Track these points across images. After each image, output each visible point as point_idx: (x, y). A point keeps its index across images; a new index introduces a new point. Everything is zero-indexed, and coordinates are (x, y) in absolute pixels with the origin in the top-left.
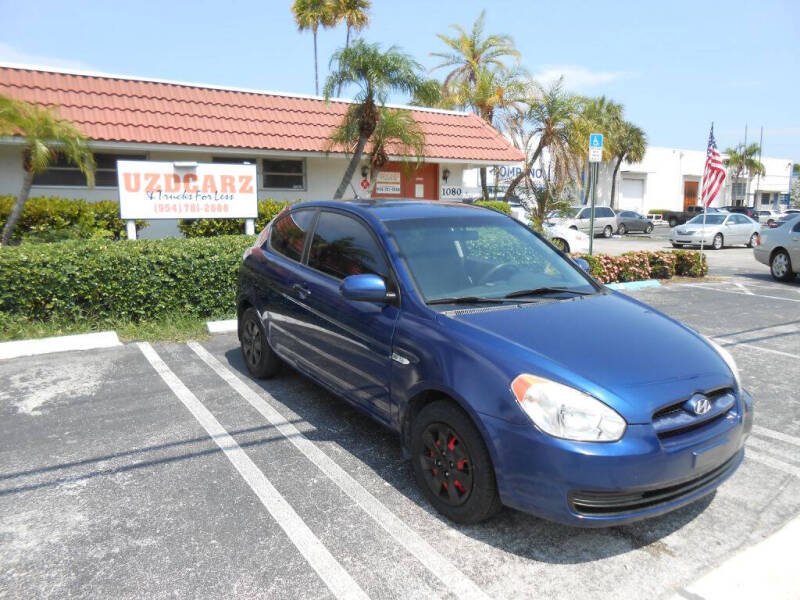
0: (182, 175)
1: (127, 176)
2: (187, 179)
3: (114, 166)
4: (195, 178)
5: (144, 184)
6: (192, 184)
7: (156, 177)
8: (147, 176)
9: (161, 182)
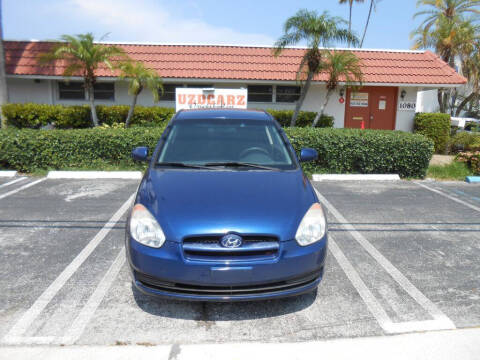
0: (207, 95)
1: (180, 96)
2: (209, 97)
3: (174, 91)
4: (213, 96)
5: (188, 100)
6: (212, 100)
7: (194, 96)
8: (190, 96)
9: (196, 99)
